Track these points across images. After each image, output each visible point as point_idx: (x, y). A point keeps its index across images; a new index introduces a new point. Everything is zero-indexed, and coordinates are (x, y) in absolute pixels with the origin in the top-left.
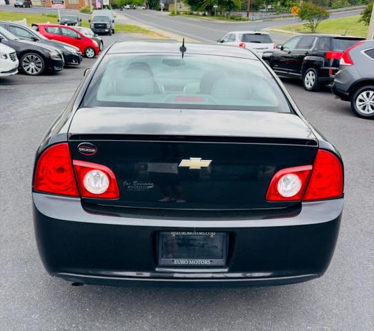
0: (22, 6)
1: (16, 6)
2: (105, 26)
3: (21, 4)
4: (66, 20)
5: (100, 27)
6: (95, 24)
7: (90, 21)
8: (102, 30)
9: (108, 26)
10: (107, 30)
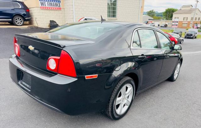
0: (163, 27)
1: (161, 27)
2: (191, 35)
3: (163, 26)
4: (175, 32)
5: (189, 35)
6: (187, 34)
7: (185, 33)
8: (190, 37)
9: (193, 35)
10: (192, 37)
